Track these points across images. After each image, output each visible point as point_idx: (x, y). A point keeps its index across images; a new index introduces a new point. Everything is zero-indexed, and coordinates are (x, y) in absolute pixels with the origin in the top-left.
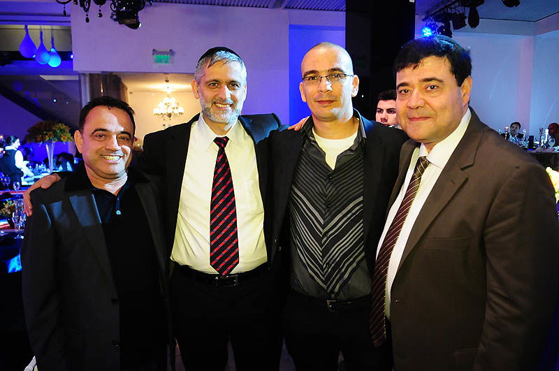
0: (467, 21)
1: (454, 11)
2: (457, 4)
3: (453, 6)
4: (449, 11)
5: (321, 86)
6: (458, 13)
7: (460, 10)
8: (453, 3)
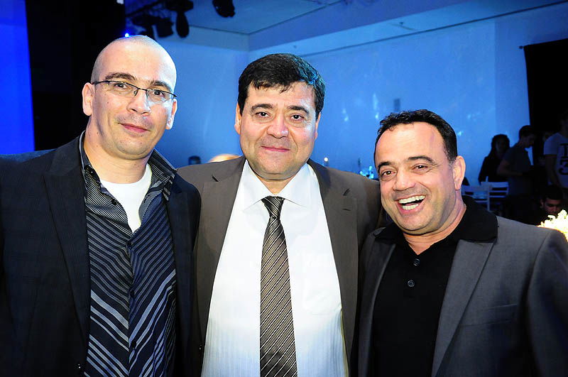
0: (174, 28)
1: (156, 14)
2: (160, 6)
3: (155, 8)
4: (151, 13)
5: (136, 102)
6: (162, 17)
7: (165, 13)
8: (157, 3)
